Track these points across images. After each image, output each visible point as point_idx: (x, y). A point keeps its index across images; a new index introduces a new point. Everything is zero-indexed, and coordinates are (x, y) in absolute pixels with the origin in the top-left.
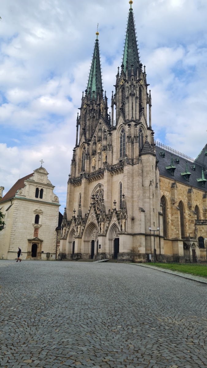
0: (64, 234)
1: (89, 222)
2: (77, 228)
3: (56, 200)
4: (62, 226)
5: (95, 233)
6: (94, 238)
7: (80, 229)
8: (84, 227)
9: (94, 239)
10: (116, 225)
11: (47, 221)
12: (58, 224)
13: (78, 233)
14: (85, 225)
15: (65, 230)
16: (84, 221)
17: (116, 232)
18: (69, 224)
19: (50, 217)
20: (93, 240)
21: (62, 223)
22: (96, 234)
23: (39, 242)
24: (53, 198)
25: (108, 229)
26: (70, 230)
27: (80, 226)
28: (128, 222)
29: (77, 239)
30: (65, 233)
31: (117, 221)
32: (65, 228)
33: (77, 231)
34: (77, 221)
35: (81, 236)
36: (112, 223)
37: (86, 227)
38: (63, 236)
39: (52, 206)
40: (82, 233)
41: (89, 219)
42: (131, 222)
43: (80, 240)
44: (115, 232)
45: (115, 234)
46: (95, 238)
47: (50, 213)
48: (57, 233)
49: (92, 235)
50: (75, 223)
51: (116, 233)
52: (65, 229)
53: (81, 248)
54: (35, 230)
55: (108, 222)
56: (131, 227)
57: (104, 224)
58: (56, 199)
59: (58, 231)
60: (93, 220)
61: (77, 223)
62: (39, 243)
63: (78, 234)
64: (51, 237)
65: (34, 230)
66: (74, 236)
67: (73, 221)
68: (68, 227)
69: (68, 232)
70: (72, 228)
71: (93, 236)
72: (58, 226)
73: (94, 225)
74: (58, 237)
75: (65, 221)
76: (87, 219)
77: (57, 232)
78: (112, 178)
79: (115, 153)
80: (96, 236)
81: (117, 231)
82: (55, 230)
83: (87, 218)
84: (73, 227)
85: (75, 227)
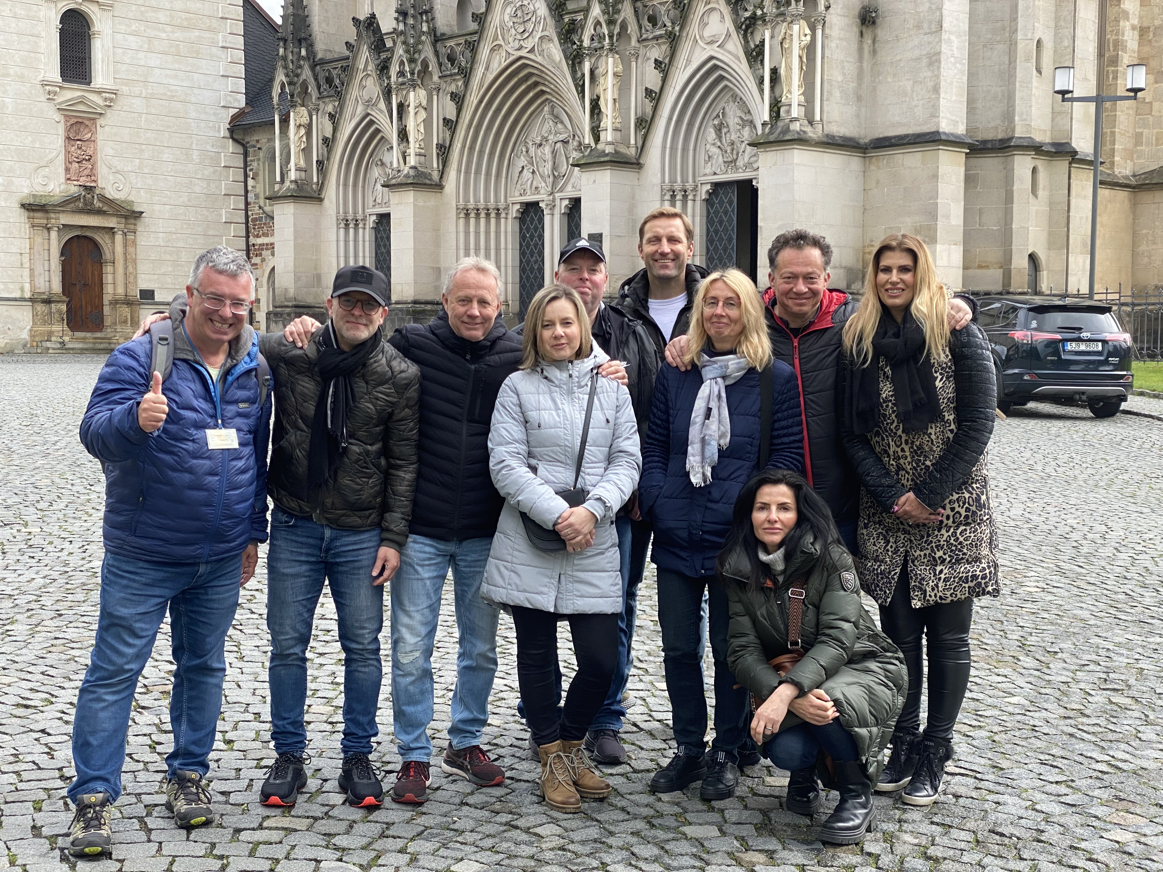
0: (302, 163)
1: (498, 63)
2: (402, 108)
4: (276, 100)
5: (547, 150)
6: (538, 182)
7: (423, 115)
8: (458, 99)
9: (542, 197)
10: (721, 78)
11: (154, 60)
12: (241, 85)
13: (413, 148)
14: (466, 84)
15: (309, 134)
16: (452, 59)
17: (718, 130)
18: (329, 81)
19: (178, 35)
20: (530, 198)
21: (280, 77)
22: (554, 153)
23: (111, 222)
25: (655, 109)
26: (347, 128)
27: (422, 93)
28: (832, 44)
29: (409, 197)
30: (307, 151)
31: (735, 45)
32: (303, 111)
33: (403, 135)
34: (400, 51)
35: (435, 176)
36: (689, 61)
37: (472, 99)
38: (293, 175)
40: (444, 151)
41: (490, 33)
42: (854, 46)
43: (428, 199)
44: (711, 134)
45: (714, 150)
46: (545, 188)
48: (246, 155)
49: (522, 161)
50: (383, 68)
51: (720, 138)
52: (305, 120)
53: (443, 265)
54: (68, 130)
55: (657, 52)
56: (853, 85)
57: (627, 67)
59: (252, 139)
60: (529, 44)
61: (401, 74)
62: (111, 230)
63: (412, 161)
64: (199, 187)
65: (61, 130)
66: (376, 172)
67: (365, 54)
68: (330, 108)
69: (328, 143)
70: (360, 110)
71: (527, 174)
72: (241, 101)
73: (536, 84)
74: (250, 182)
75: (300, 57)
76: (480, 32)
77: (240, 150)
80: (555, 167)
81: (733, 119)
82: (224, 132)
83: (473, 26)
84: (369, 103)
85: (382, 105)
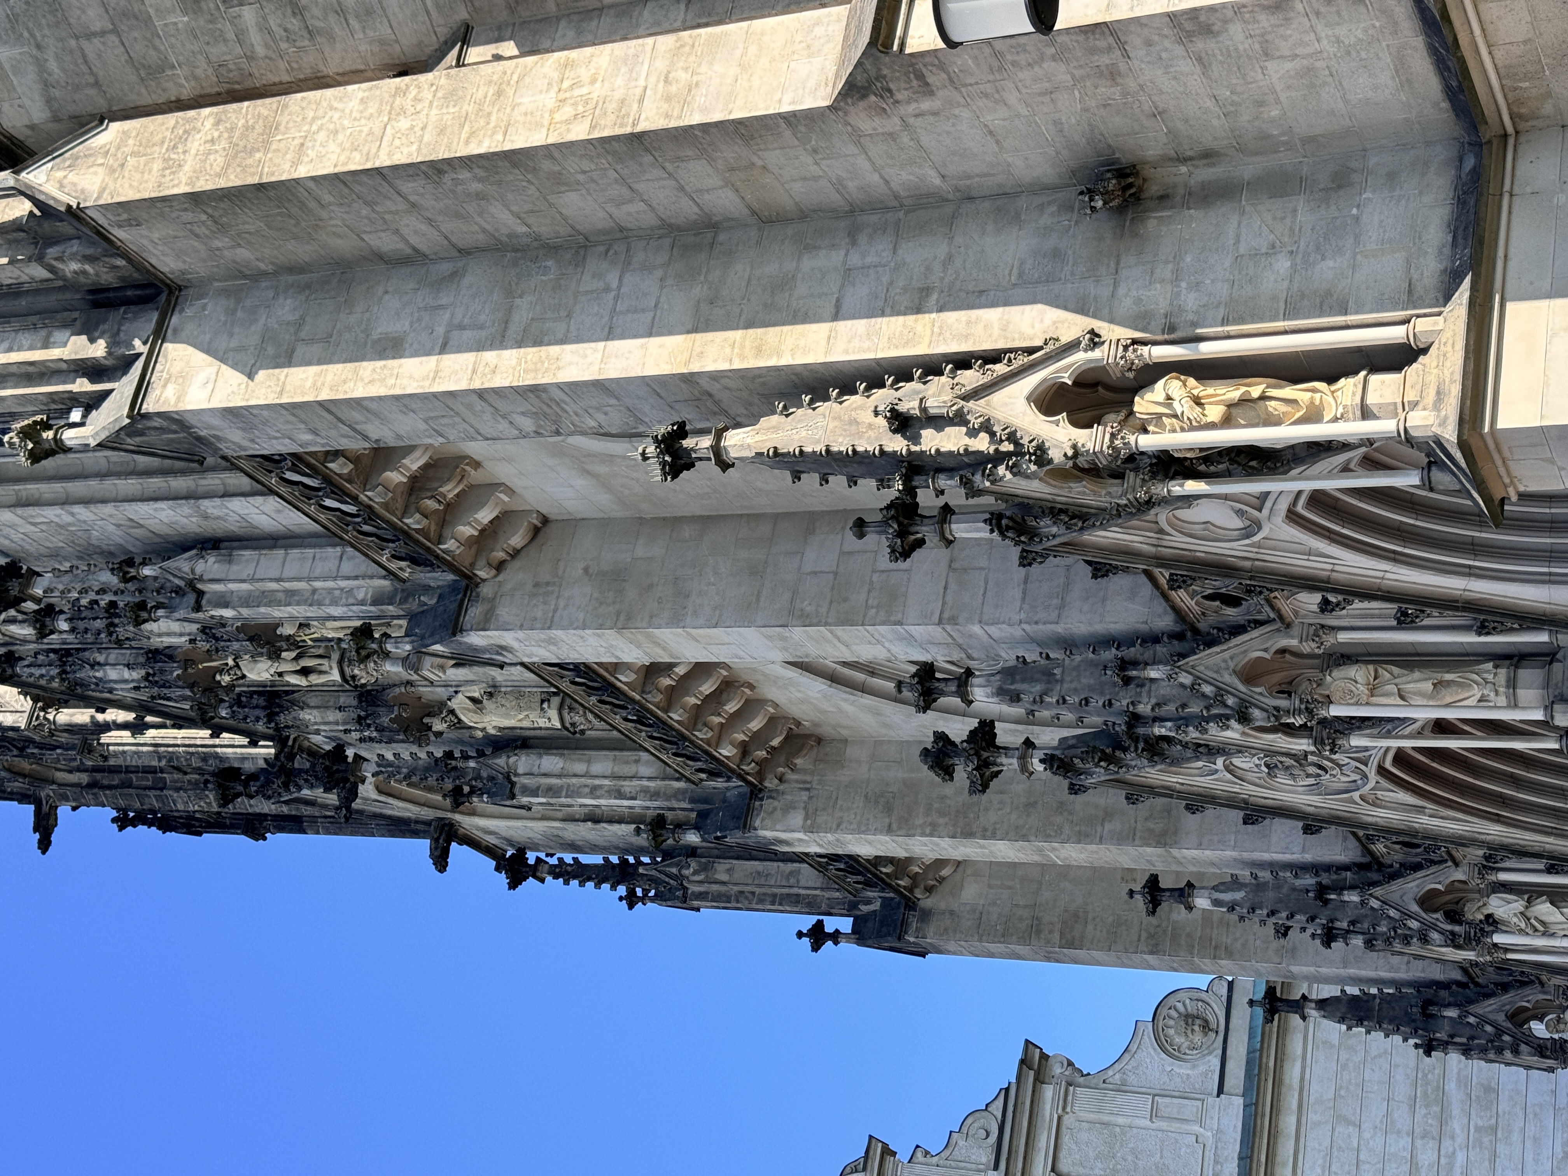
3: (1206, 1027)
8: (1499, 852)
14: (1459, 841)
24: (1182, 1069)
39: (1291, 1101)
41: (1341, 809)
47: (1388, 1127)
58: (1189, 1019)
78: (573, 524)
79: (210, 506)
